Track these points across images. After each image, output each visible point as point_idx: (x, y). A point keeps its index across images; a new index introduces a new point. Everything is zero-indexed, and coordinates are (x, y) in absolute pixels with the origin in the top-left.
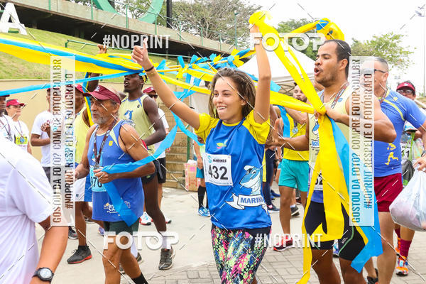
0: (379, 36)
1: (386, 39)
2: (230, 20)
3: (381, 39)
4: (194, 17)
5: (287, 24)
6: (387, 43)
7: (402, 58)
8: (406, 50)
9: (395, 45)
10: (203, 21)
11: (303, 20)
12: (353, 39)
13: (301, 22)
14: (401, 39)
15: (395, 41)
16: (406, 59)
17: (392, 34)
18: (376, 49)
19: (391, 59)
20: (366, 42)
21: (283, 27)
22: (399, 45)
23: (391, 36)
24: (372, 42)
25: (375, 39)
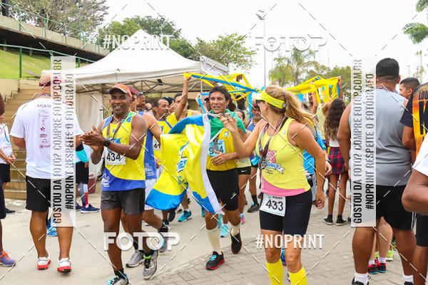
0: (225, 36)
1: (231, 40)
2: (73, 14)
3: (226, 40)
4: (32, 8)
5: (132, 20)
6: (232, 43)
7: (245, 58)
8: (249, 50)
9: (239, 46)
10: (43, 12)
11: (148, 17)
12: (198, 38)
13: (146, 19)
14: (246, 40)
15: (240, 42)
16: (249, 59)
17: (236, 35)
18: (222, 49)
19: (235, 59)
20: (212, 42)
21: (128, 23)
22: (243, 46)
23: (236, 37)
24: (218, 41)
25: (220, 39)
